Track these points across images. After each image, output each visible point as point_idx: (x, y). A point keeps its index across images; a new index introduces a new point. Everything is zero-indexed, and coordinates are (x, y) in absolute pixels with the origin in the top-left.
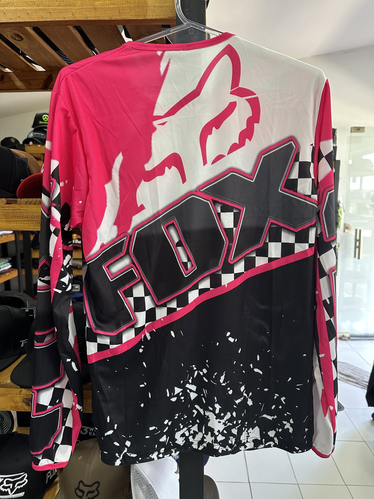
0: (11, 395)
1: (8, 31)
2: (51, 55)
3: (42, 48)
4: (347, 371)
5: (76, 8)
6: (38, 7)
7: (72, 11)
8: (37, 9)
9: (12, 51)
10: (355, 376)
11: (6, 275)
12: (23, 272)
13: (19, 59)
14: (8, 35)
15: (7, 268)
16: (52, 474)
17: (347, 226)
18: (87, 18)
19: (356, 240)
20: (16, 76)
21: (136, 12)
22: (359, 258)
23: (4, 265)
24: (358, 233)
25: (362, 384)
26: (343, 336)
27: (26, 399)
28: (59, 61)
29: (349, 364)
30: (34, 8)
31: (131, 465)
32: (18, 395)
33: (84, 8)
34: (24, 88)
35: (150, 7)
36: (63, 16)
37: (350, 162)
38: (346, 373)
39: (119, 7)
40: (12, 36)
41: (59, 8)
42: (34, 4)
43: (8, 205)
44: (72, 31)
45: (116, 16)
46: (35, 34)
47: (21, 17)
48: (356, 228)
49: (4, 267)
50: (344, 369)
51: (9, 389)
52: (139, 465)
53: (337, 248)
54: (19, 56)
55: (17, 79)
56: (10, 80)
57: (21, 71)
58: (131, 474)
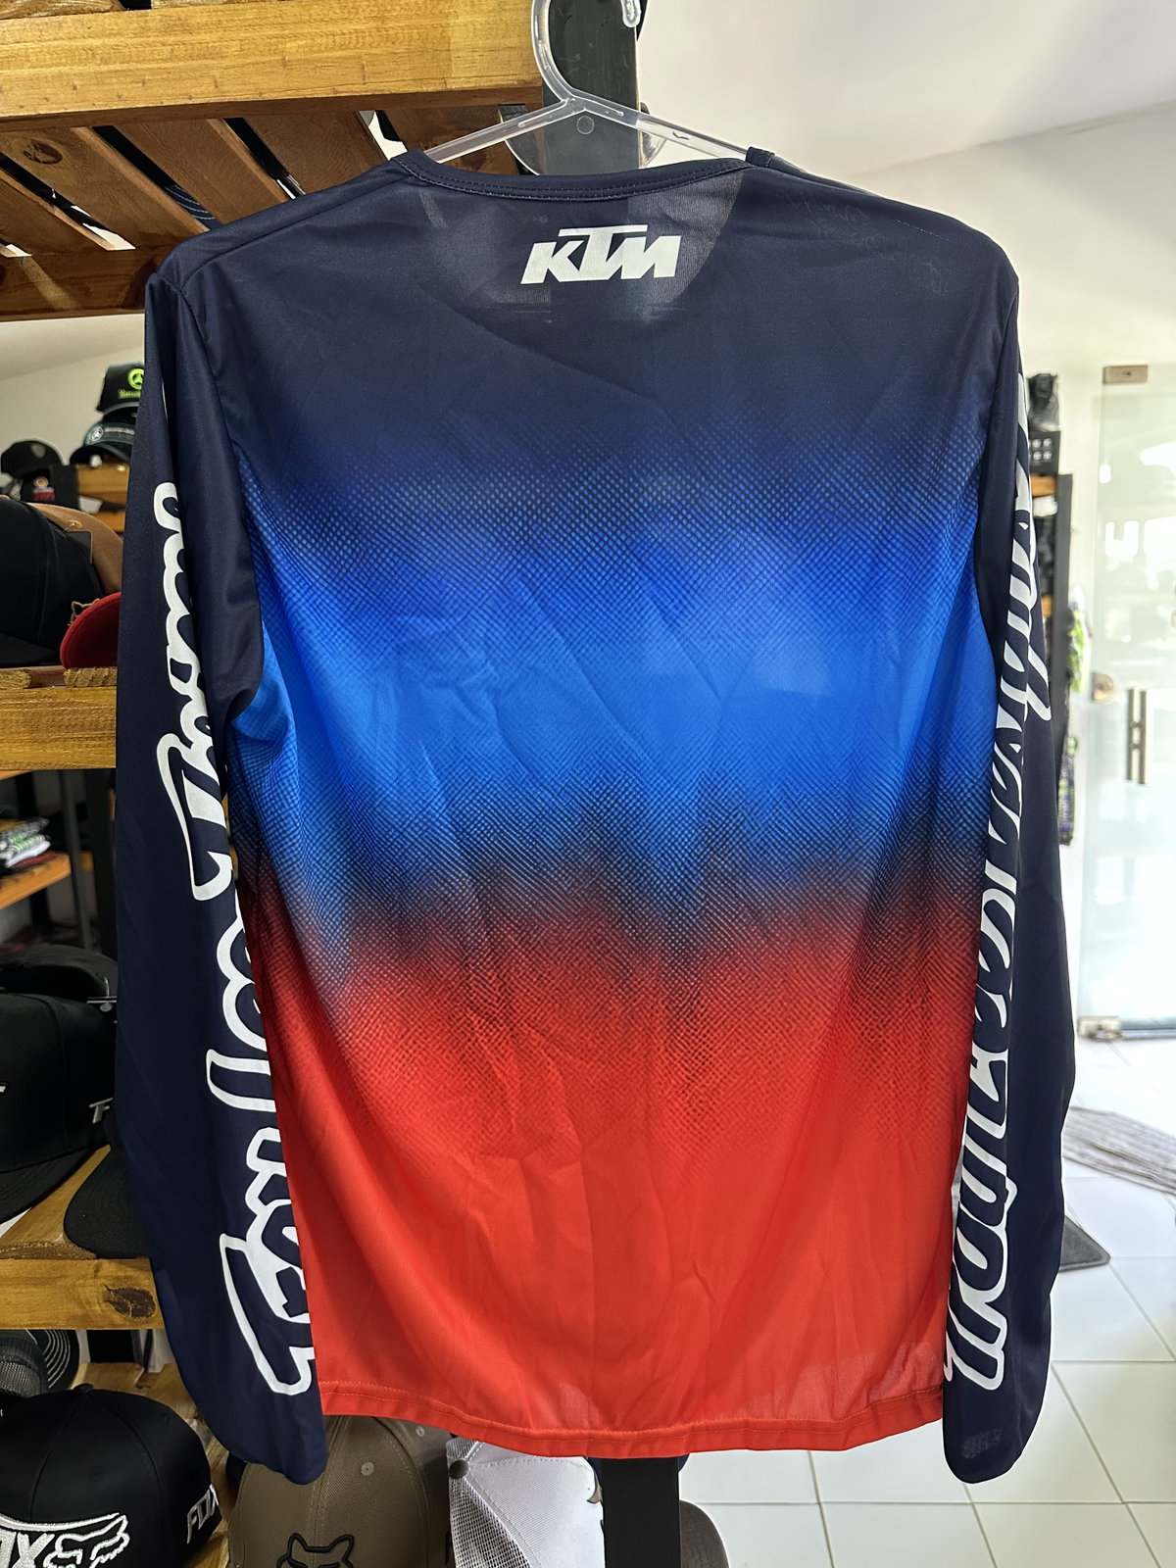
0: (69, 1282)
1: (13, 137)
2: (151, 200)
3: (121, 183)
4: (1113, 1140)
5: (225, 63)
6: (106, 64)
7: (212, 73)
8: (101, 73)
9: (29, 193)
10: (1141, 1155)
11: (33, 874)
12: (87, 863)
13: (48, 216)
14: (12, 147)
15: (35, 852)
16: (204, 1513)
17: (1099, 680)
18: (261, 94)
19: (1131, 726)
20: (43, 269)
21: (415, 68)
22: (1141, 781)
23: (26, 844)
24: (1137, 703)
25: (1165, 1178)
26: (1100, 1028)
27: (116, 1292)
28: (175, 219)
29: (1123, 1119)
30: (92, 68)
31: (450, 1481)
32: (91, 1282)
33: (249, 64)
34: (68, 307)
35: (458, 50)
36: (184, 92)
37: (1105, 475)
38: (1112, 1144)
39: (360, 57)
40: (27, 150)
41: (173, 65)
42: (93, 55)
43: (35, 691)
44: (215, 128)
45: (353, 86)
46: (98, 143)
47: (53, 98)
48: (1130, 685)
49: (25, 849)
50: (1106, 1133)
51: (62, 1262)
52: (473, 1482)
53: (1071, 751)
54: (50, 209)
55: (47, 279)
56: (23, 282)
57: (59, 252)
58: (451, 1511)
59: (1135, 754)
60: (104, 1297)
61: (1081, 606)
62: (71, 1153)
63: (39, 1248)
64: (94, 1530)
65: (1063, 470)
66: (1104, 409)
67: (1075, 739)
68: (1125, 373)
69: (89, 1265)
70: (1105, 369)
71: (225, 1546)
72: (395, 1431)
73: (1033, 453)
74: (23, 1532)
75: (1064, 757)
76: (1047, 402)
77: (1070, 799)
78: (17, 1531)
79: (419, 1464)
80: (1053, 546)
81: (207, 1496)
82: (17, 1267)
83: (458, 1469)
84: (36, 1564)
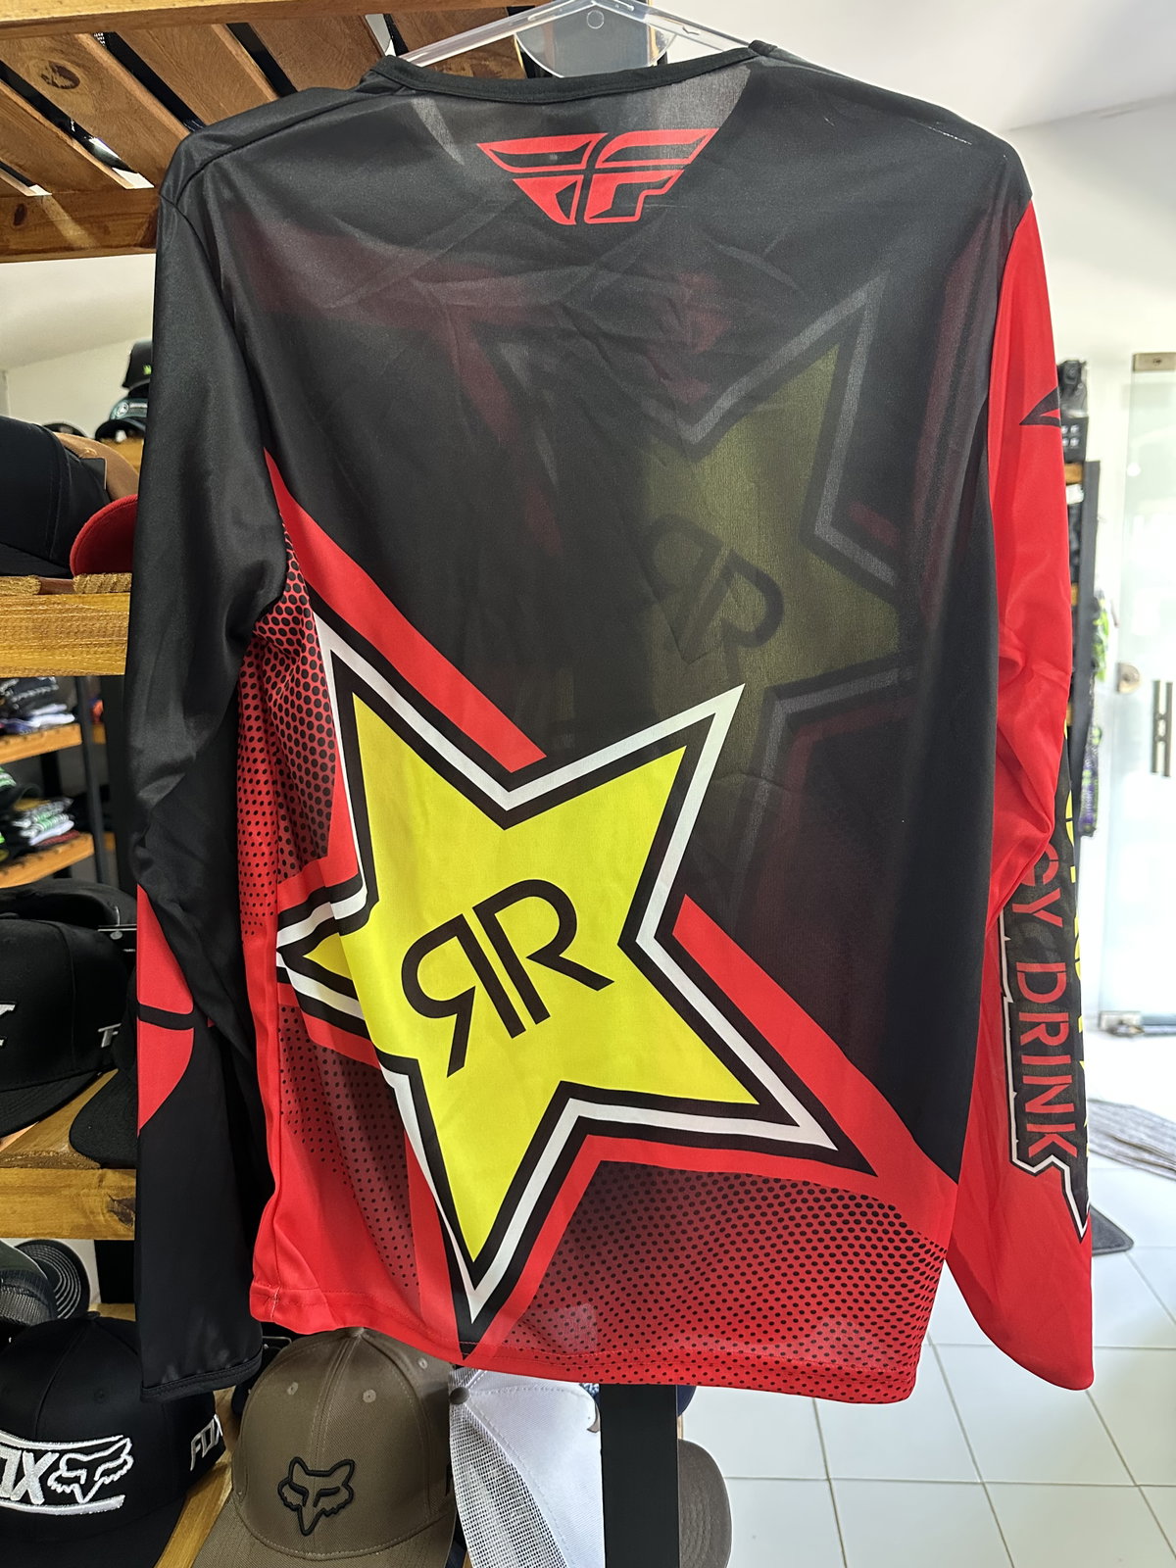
0: (74, 1191)
1: (31, 58)
2: (168, 131)
3: (138, 110)
4: (1133, 1132)
9: (47, 123)
10: (1165, 1148)
11: (56, 852)
12: (110, 843)
13: (67, 149)
14: (31, 72)
15: (59, 831)
16: (208, 1442)
17: (1125, 670)
19: (1156, 718)
20: (63, 207)
22: (1166, 774)
23: (50, 823)
24: (1163, 694)
26: (1121, 1023)
27: (119, 1202)
29: (1141, 1111)
31: (451, 1407)
32: (93, 1191)
34: (88, 246)
38: (1131, 1136)
40: (45, 73)
43: (44, 598)
44: (230, 48)
46: (114, 66)
48: (1156, 678)
49: (49, 828)
50: (1126, 1126)
51: (67, 1171)
52: (474, 1408)
53: (1095, 741)
54: (69, 141)
55: (66, 217)
56: (44, 221)
57: (79, 190)
58: (451, 1435)
59: (1161, 746)
60: (107, 1207)
61: (1107, 594)
62: (80, 1074)
63: (45, 1157)
64: (98, 1451)
65: (1090, 457)
66: (1134, 397)
67: (1099, 729)
68: (1155, 361)
69: (94, 1175)
70: (1134, 356)
71: (228, 1475)
72: (398, 1362)
74: (28, 1451)
75: (1087, 748)
76: (1075, 389)
77: (1093, 789)
78: (23, 1450)
79: (421, 1394)
80: (1080, 534)
81: (211, 1425)
82: (22, 1176)
83: (459, 1396)
84: (40, 1482)
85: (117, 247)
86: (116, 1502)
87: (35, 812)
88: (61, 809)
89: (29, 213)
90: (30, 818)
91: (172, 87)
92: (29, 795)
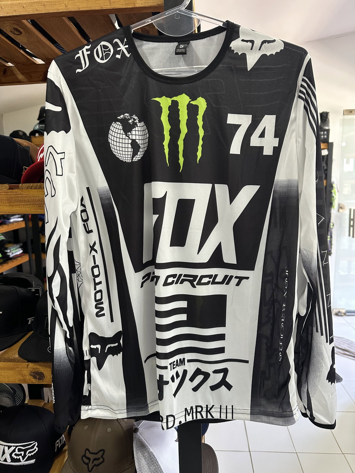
0: (19, 369)
1: (7, 26)
2: (49, 47)
3: (40, 41)
4: (343, 345)
7: (65, 2)
9: (12, 45)
10: (351, 350)
11: (18, 259)
12: (34, 257)
13: (19, 52)
14: (7, 30)
15: (18, 253)
16: (61, 443)
17: (341, 205)
18: (79, 9)
19: (350, 220)
20: (18, 70)
21: (125, 1)
22: (353, 237)
23: (16, 251)
24: (352, 213)
26: (339, 312)
27: (33, 372)
28: (57, 54)
29: (346, 339)
30: (29, 1)
31: (134, 434)
32: (25, 369)
34: (25, 81)
36: (56, 8)
37: (344, 144)
38: (342, 347)
40: (12, 30)
43: (10, 190)
44: (68, 23)
45: (107, 6)
46: (32, 28)
47: (17, 10)
48: (350, 208)
50: (340, 343)
51: (17, 363)
52: (140, 434)
53: (332, 227)
54: (19, 50)
55: (18, 72)
56: (12, 73)
57: (23, 64)
58: (134, 442)
59: (352, 228)
60: (30, 374)
61: (335, 182)
62: (22, 333)
63: (11, 359)
64: (27, 446)
65: (330, 141)
66: (343, 123)
67: (333, 223)
68: (350, 112)
69: (25, 364)
70: (344, 110)
71: (67, 453)
72: (118, 420)
73: (321, 136)
74: (6, 446)
75: (329, 229)
76: (326, 120)
77: (331, 242)
78: (5, 445)
79: (125, 429)
80: (327, 164)
81: (62, 438)
82: (4, 364)
83: (136, 430)
84: (10, 455)
85: (34, 81)
86: (33, 461)
87: (11, 247)
88: (19, 247)
89: (7, 71)
90: (10, 249)
91: (50, 34)
92: (10, 242)
